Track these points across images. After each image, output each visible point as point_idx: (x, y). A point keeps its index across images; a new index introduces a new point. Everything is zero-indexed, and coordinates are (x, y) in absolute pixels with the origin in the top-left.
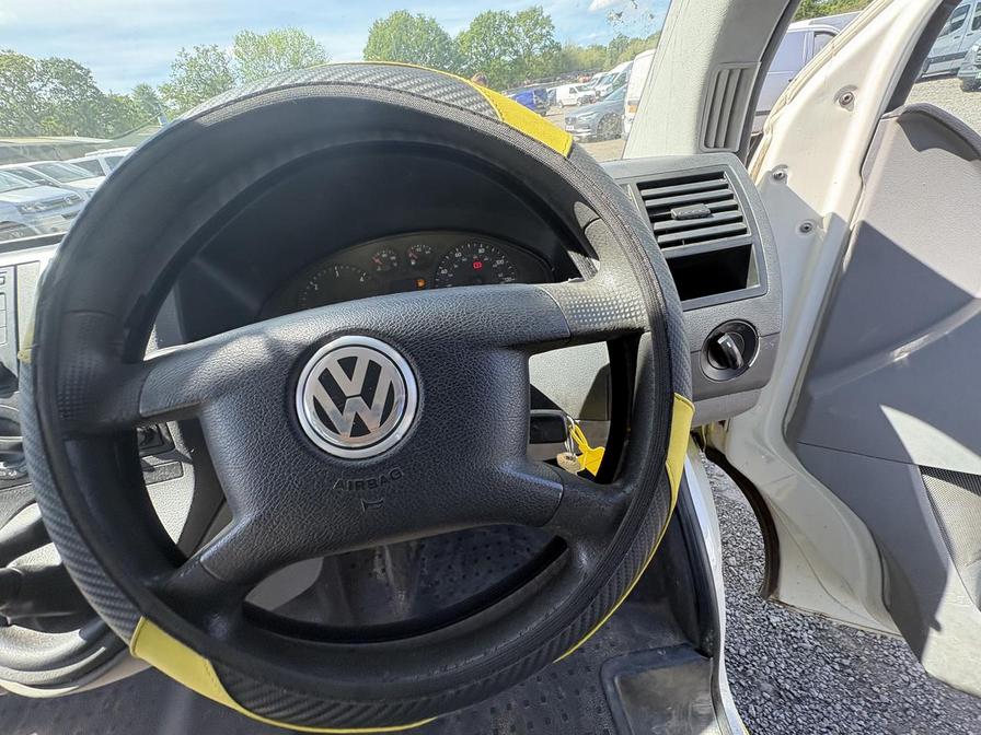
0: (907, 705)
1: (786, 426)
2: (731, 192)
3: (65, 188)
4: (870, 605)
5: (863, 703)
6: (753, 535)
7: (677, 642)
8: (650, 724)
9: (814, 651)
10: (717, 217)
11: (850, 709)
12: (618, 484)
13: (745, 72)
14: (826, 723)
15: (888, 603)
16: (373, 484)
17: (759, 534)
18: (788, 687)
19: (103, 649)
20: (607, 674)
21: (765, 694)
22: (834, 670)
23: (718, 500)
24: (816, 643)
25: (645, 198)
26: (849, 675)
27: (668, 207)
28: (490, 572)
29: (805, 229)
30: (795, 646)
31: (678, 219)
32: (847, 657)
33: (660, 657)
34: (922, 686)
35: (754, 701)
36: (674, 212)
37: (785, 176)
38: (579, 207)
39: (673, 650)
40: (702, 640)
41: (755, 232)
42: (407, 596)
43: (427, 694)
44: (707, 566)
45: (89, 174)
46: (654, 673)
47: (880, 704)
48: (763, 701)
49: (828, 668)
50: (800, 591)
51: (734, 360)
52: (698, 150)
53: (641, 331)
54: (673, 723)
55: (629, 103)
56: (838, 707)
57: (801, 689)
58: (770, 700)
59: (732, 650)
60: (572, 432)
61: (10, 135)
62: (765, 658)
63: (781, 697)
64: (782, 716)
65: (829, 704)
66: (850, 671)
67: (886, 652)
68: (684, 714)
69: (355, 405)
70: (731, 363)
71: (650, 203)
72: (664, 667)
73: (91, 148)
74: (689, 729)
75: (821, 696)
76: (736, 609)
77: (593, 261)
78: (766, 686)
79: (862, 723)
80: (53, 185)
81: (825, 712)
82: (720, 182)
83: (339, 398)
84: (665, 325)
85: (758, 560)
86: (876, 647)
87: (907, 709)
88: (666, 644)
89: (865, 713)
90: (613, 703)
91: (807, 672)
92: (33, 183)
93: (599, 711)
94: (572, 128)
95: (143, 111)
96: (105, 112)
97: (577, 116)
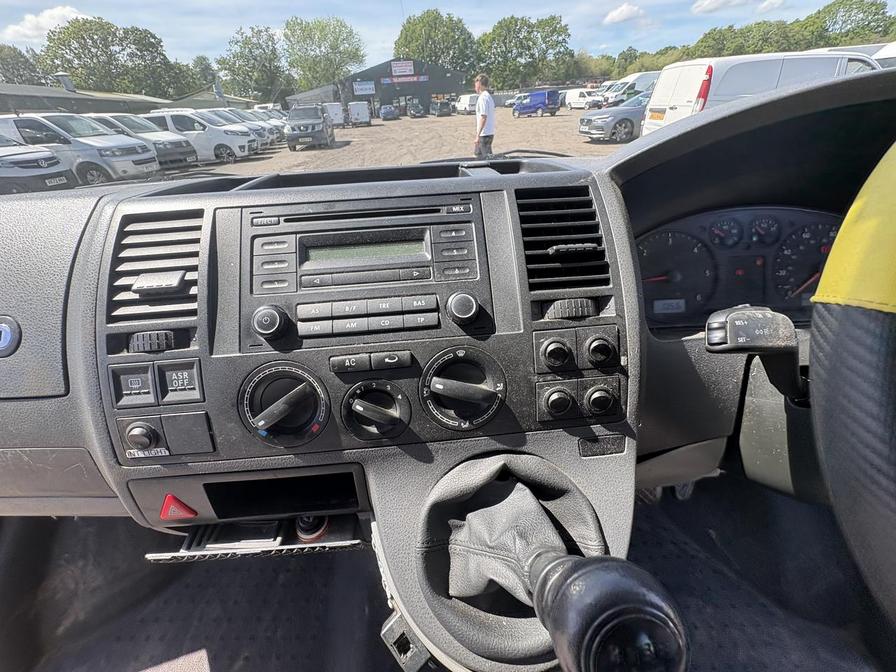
3: (138, 138)
45: (157, 128)
55: (651, 110)
61: (90, 89)
73: (155, 106)
80: (128, 135)
94: (586, 129)
95: (199, 79)
96: (169, 76)
97: (593, 118)
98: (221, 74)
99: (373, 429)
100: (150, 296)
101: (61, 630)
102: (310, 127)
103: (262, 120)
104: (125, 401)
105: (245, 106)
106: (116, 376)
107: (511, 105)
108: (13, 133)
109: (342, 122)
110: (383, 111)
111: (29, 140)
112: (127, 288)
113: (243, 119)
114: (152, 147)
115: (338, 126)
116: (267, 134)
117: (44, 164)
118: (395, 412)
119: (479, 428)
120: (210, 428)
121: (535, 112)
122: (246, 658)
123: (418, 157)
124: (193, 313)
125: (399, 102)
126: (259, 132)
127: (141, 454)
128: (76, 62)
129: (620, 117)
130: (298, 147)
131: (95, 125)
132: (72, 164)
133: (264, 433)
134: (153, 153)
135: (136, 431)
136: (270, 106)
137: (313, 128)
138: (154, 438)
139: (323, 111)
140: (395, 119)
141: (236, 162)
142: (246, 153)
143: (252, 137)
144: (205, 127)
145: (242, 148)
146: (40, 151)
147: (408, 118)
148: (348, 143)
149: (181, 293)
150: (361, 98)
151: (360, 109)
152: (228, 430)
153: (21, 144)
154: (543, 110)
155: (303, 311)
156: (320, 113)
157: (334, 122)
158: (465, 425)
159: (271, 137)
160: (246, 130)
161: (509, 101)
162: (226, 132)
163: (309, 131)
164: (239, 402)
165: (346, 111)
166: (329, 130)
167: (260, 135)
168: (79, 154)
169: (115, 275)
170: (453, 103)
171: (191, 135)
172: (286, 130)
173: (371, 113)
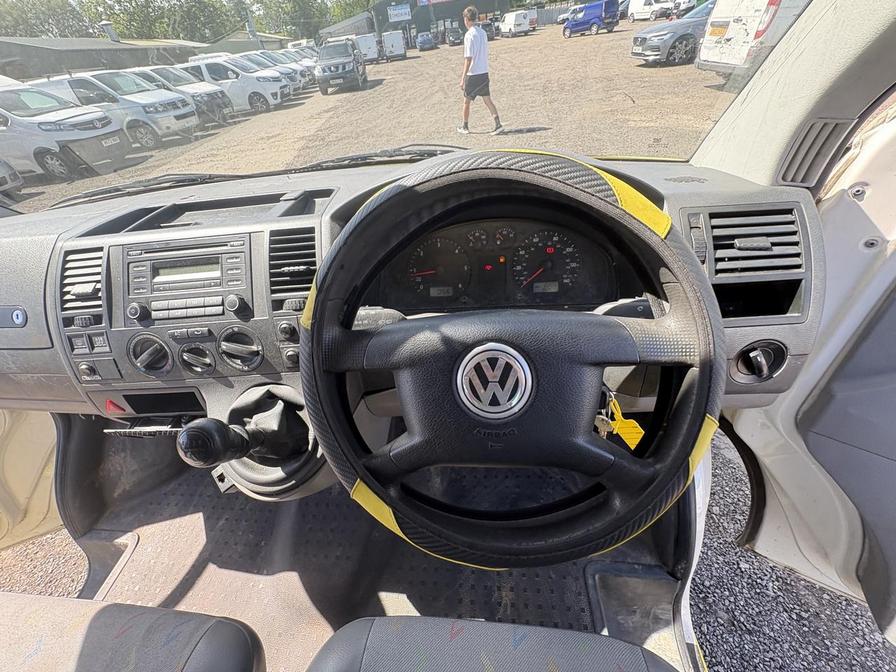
0: (854, 662)
1: (801, 413)
2: (796, 229)
3: (177, 91)
4: (843, 573)
5: (811, 649)
6: (741, 493)
7: (653, 563)
8: (617, 613)
9: (775, 599)
10: (777, 250)
11: (797, 651)
12: (650, 460)
13: (838, 127)
14: (771, 655)
15: (861, 573)
16: (497, 435)
17: (748, 492)
18: (742, 620)
19: (294, 482)
20: (589, 571)
21: (719, 620)
22: (791, 617)
23: (715, 456)
24: (779, 593)
25: (713, 227)
26: (804, 625)
27: (733, 237)
28: (507, 477)
29: (870, 244)
30: (758, 591)
31: (740, 249)
32: (806, 612)
33: (636, 571)
34: (875, 652)
35: (708, 623)
36: (737, 242)
37: (863, 192)
38: (663, 270)
39: (650, 567)
40: (675, 566)
41: (809, 269)
42: (442, 481)
43: (510, 555)
44: (693, 512)
45: (194, 79)
46: (628, 579)
47: (827, 655)
48: (716, 624)
49: (785, 615)
50: (775, 546)
51: (760, 371)
52: (775, 183)
53: (691, 366)
54: (637, 618)
55: (712, 25)
56: (786, 646)
57: (754, 624)
58: (722, 625)
59: (697, 579)
60: (612, 404)
61: (133, 38)
62: (727, 593)
63: (734, 625)
64: (731, 640)
65: (778, 642)
66: (806, 622)
67: (847, 617)
68: (647, 614)
69: (494, 388)
70: (757, 372)
71: (718, 232)
72: (638, 577)
73: (193, 52)
74: (649, 627)
75: (772, 634)
76: (709, 548)
77: (664, 302)
78: (721, 614)
79: (805, 664)
80: (168, 89)
81: (772, 647)
82: (788, 218)
83: (485, 382)
84: (711, 367)
85: (741, 514)
86: (838, 611)
87: (853, 665)
88: (643, 562)
89: (810, 658)
90: (592, 592)
91: (763, 613)
92: (151, 86)
93: (580, 594)
94: (639, 50)
95: (233, 16)
96: (204, 16)
97: (648, 36)
98: (254, 8)
99: (199, 370)
100: (81, 297)
101: (116, 495)
102: (341, 67)
103: (296, 61)
104: (76, 352)
105: (277, 45)
106: (70, 339)
107: (564, 21)
108: (68, 94)
109: (376, 56)
110: (419, 39)
111: (83, 101)
112: (68, 293)
113: (275, 62)
114: (189, 100)
115: (371, 61)
116: (298, 77)
117: (99, 125)
118: (208, 361)
119: (254, 370)
120: (117, 367)
121: (590, 29)
122: (227, 519)
123: (451, 94)
124: (100, 306)
125: (437, 27)
126: (290, 76)
127: (88, 378)
128: (117, 7)
129: (681, 32)
130: (330, 90)
131: (139, 80)
132: (123, 123)
133: (143, 369)
134: (192, 107)
135: (84, 367)
136: (304, 42)
137: (344, 68)
138: (92, 371)
139: (354, 47)
140: (432, 49)
141: (268, 110)
142: (279, 100)
143: (284, 82)
144: (238, 75)
145: (274, 95)
146: (93, 112)
147: (447, 46)
148: (379, 82)
149: (94, 295)
150: (395, 26)
151: (394, 40)
152: (125, 367)
153: (78, 106)
154: (599, 26)
155: (155, 305)
156: (350, 50)
157: (368, 58)
158: (246, 368)
159: (303, 80)
160: (277, 74)
161: (562, 17)
162: (258, 79)
163: (340, 71)
164: (128, 354)
165: (380, 42)
166: (360, 68)
167: (292, 79)
168: (127, 111)
169: (63, 286)
170: (496, 24)
171: (226, 85)
172: (317, 73)
173: (407, 43)
